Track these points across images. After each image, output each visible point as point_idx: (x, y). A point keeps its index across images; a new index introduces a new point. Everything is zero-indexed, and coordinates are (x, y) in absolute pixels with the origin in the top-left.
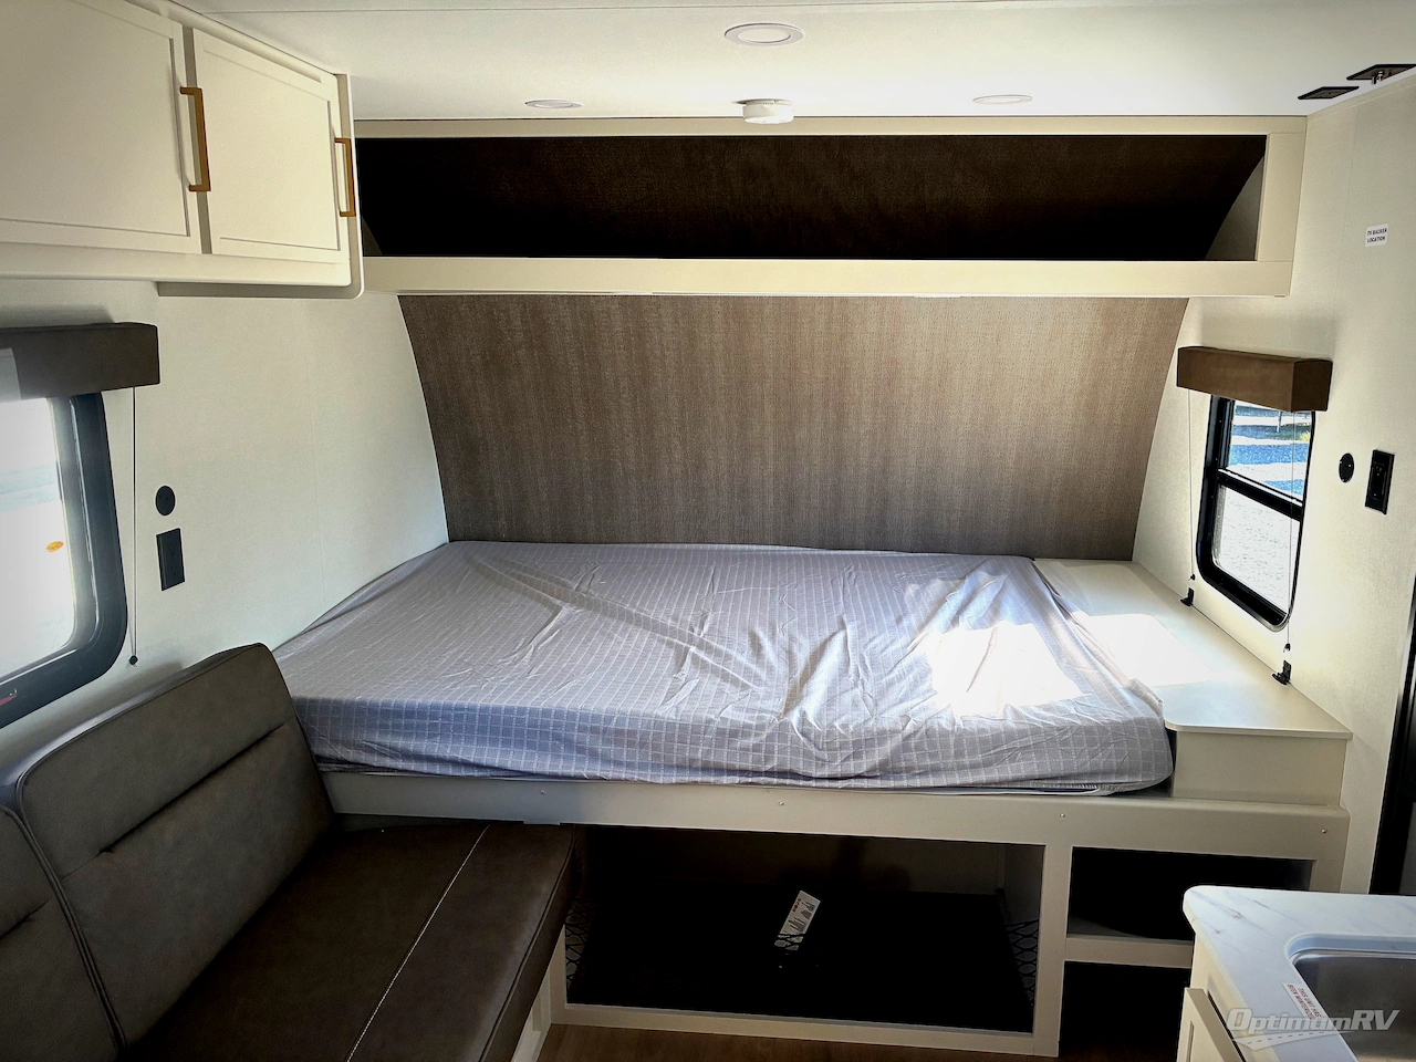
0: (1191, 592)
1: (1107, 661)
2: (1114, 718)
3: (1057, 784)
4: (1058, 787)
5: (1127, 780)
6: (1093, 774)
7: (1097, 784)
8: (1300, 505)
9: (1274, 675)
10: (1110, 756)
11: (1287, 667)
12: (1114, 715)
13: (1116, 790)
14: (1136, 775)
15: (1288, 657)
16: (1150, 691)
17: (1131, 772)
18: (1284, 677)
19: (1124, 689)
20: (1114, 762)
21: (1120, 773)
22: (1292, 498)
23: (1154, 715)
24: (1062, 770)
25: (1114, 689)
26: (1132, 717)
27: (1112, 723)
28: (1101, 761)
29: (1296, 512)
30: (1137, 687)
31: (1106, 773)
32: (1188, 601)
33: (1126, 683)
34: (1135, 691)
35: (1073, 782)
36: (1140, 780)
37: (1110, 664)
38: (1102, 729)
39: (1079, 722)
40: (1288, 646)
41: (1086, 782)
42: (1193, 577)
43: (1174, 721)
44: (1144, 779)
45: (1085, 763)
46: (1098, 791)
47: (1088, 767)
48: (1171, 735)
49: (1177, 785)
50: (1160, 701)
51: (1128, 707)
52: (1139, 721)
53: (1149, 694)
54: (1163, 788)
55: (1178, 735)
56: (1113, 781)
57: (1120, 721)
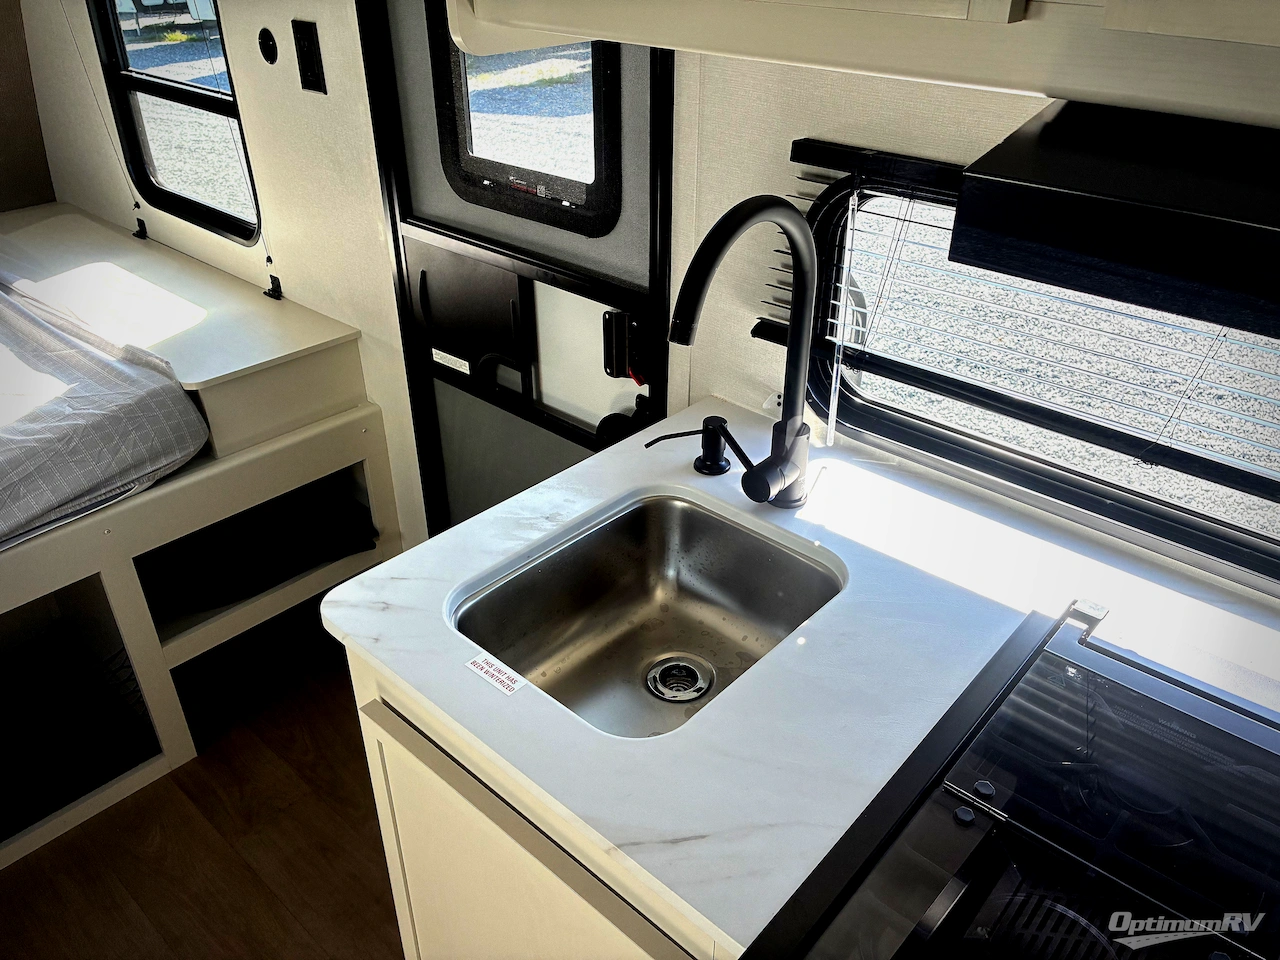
0: (141, 223)
1: (81, 333)
2: (123, 400)
3: (85, 501)
4: (88, 504)
5: (165, 463)
6: (123, 472)
7: (133, 482)
8: (231, 99)
9: (265, 293)
10: (135, 445)
11: (275, 280)
12: (119, 398)
13: (157, 478)
14: (172, 452)
15: (273, 270)
16: (151, 355)
17: (166, 452)
18: (276, 292)
19: (119, 361)
20: (143, 449)
21: (154, 457)
22: (218, 92)
23: (167, 382)
24: (85, 484)
25: (106, 365)
26: (142, 393)
27: (122, 407)
28: (127, 454)
29: (229, 109)
30: (133, 354)
31: (136, 466)
32: (142, 233)
33: (121, 355)
34: (134, 358)
35: (103, 491)
36: (178, 457)
37: (87, 335)
38: (113, 419)
39: (81, 422)
40: (269, 260)
41: (119, 484)
42: (137, 205)
43: (191, 380)
44: (183, 454)
45: (110, 464)
46: (137, 488)
47: (115, 468)
48: (194, 396)
49: (218, 445)
50: (167, 363)
51: (132, 382)
52: (153, 394)
53: (150, 358)
54: (206, 454)
55: (200, 392)
56: (150, 470)
57: (130, 402)
